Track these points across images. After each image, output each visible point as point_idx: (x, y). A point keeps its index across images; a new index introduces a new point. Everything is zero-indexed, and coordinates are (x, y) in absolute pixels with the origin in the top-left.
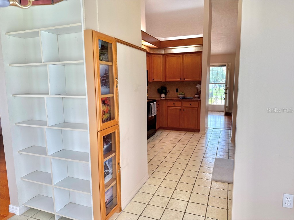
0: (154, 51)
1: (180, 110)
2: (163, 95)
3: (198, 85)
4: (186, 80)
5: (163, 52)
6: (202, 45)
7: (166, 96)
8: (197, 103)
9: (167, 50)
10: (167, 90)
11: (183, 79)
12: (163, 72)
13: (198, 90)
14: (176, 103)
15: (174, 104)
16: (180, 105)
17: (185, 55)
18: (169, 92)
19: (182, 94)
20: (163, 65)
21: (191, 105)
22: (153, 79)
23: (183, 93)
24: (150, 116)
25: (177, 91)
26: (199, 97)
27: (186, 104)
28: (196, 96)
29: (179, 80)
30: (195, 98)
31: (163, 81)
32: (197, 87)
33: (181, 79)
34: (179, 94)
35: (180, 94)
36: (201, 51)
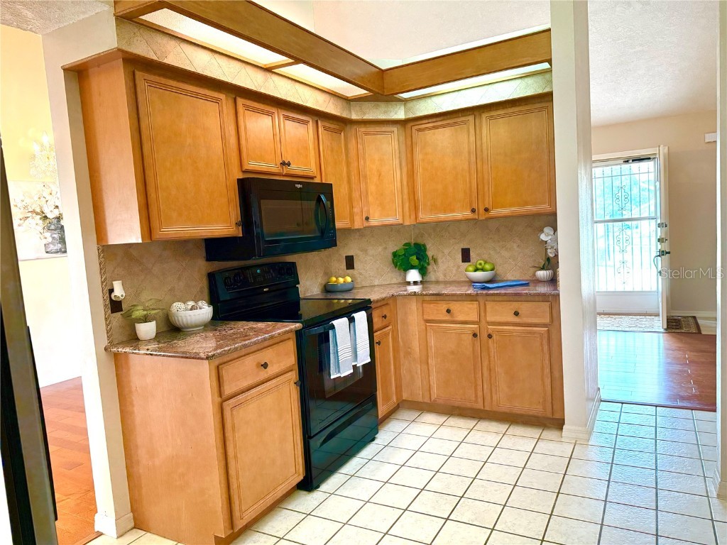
0: (365, 114)
1: (475, 335)
2: (413, 275)
3: (548, 230)
4: (493, 213)
5: (400, 114)
6: (550, 62)
7: (427, 278)
8: (546, 306)
9: (415, 102)
10: (430, 253)
11: (482, 210)
12: (406, 191)
13: (546, 251)
14: (455, 307)
15: (448, 311)
16: (474, 317)
17: (484, 116)
18: (435, 261)
19: (483, 270)
20: (404, 164)
21: (516, 314)
22: (367, 219)
23: (488, 267)
24: (332, 377)
25: (466, 255)
26: (553, 281)
27: (499, 313)
28: (542, 274)
29: (468, 214)
30: (538, 281)
31: (407, 223)
32: (543, 237)
33: (473, 211)
34: (471, 269)
35: (476, 270)
36: (547, 90)
